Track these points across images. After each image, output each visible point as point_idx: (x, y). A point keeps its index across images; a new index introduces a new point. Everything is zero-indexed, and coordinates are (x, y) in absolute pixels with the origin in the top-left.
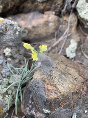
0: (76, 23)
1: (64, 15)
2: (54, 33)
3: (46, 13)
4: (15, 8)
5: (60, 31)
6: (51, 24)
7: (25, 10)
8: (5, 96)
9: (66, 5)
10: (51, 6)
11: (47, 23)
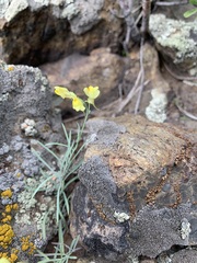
0: (156, 60)
1: (130, 51)
2: (117, 87)
3: (93, 52)
4: (32, 54)
5: (128, 82)
6: (107, 72)
7: (52, 56)
8: (35, 216)
9: (129, 31)
10: (100, 38)
11: (98, 71)
